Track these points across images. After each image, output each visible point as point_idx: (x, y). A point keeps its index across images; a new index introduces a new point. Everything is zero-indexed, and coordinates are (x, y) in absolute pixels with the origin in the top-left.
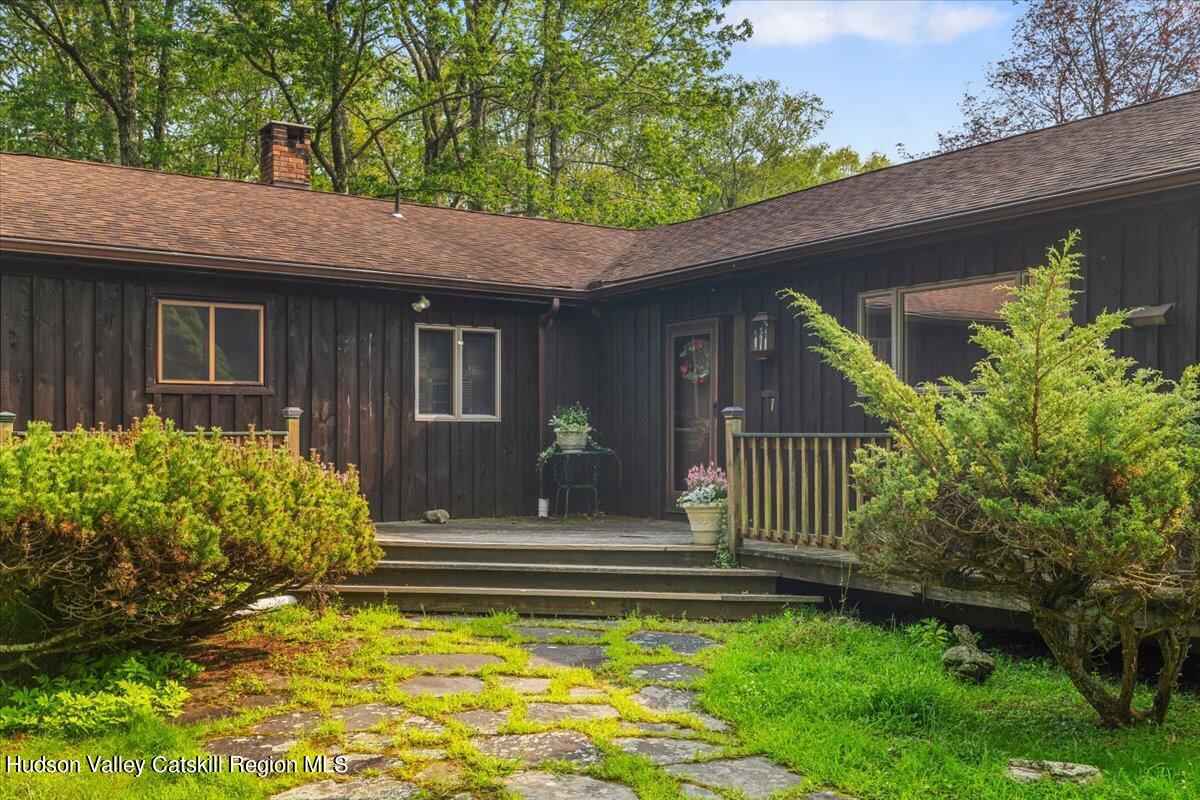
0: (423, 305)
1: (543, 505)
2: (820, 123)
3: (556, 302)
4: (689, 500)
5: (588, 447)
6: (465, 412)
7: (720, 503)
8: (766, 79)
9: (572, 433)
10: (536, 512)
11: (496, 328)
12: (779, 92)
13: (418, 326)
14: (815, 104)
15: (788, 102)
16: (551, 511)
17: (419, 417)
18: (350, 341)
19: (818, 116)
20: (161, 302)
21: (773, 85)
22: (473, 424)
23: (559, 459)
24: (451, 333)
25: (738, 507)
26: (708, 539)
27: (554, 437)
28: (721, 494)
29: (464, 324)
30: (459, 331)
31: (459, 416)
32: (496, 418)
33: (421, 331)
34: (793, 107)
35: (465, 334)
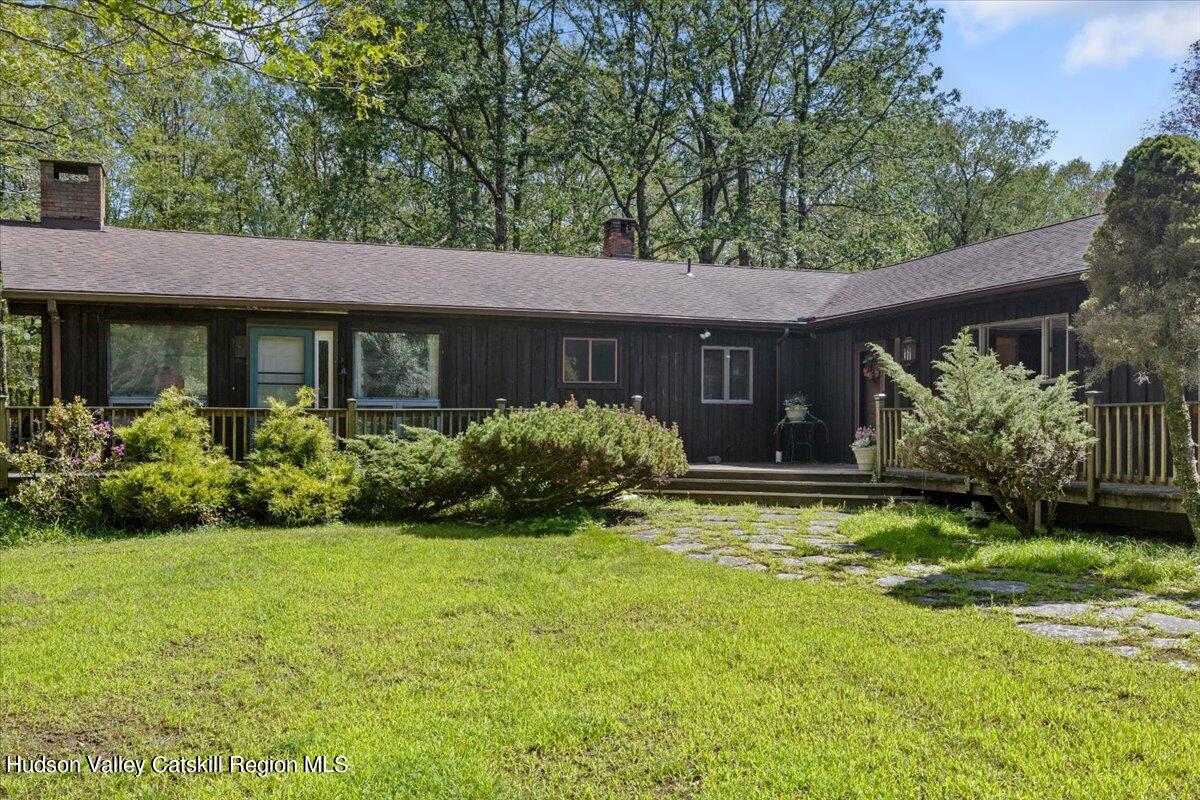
0: (707, 334)
1: (779, 455)
2: (1047, 143)
3: (787, 330)
4: (857, 447)
5: (807, 417)
6: (731, 398)
7: (873, 447)
8: (994, 109)
9: (795, 412)
10: (775, 459)
11: (749, 346)
12: (1006, 118)
13: (704, 347)
14: (1042, 127)
15: (1015, 127)
16: (783, 459)
17: (704, 401)
18: (665, 357)
19: (1045, 137)
20: (564, 339)
21: (1001, 113)
22: (736, 405)
23: (788, 425)
24: (722, 352)
25: (882, 450)
26: (868, 468)
27: (785, 412)
28: (872, 443)
29: (730, 345)
30: (727, 350)
31: (727, 400)
32: (750, 401)
33: (705, 351)
34: (1021, 131)
35: (731, 351)
